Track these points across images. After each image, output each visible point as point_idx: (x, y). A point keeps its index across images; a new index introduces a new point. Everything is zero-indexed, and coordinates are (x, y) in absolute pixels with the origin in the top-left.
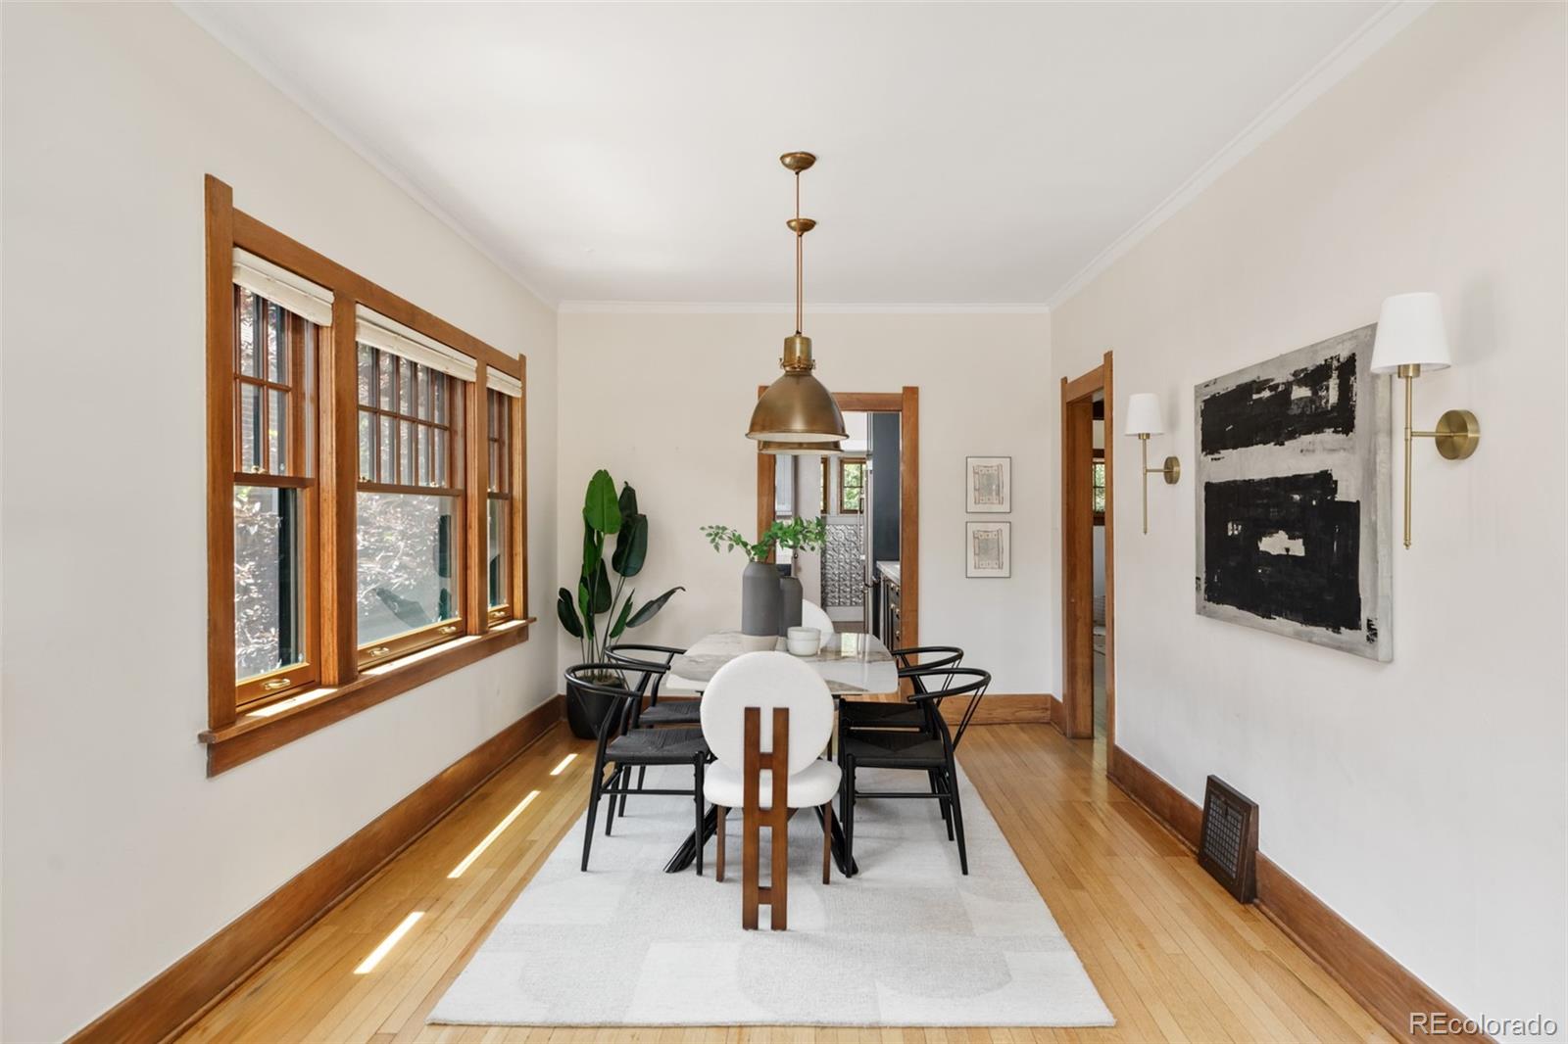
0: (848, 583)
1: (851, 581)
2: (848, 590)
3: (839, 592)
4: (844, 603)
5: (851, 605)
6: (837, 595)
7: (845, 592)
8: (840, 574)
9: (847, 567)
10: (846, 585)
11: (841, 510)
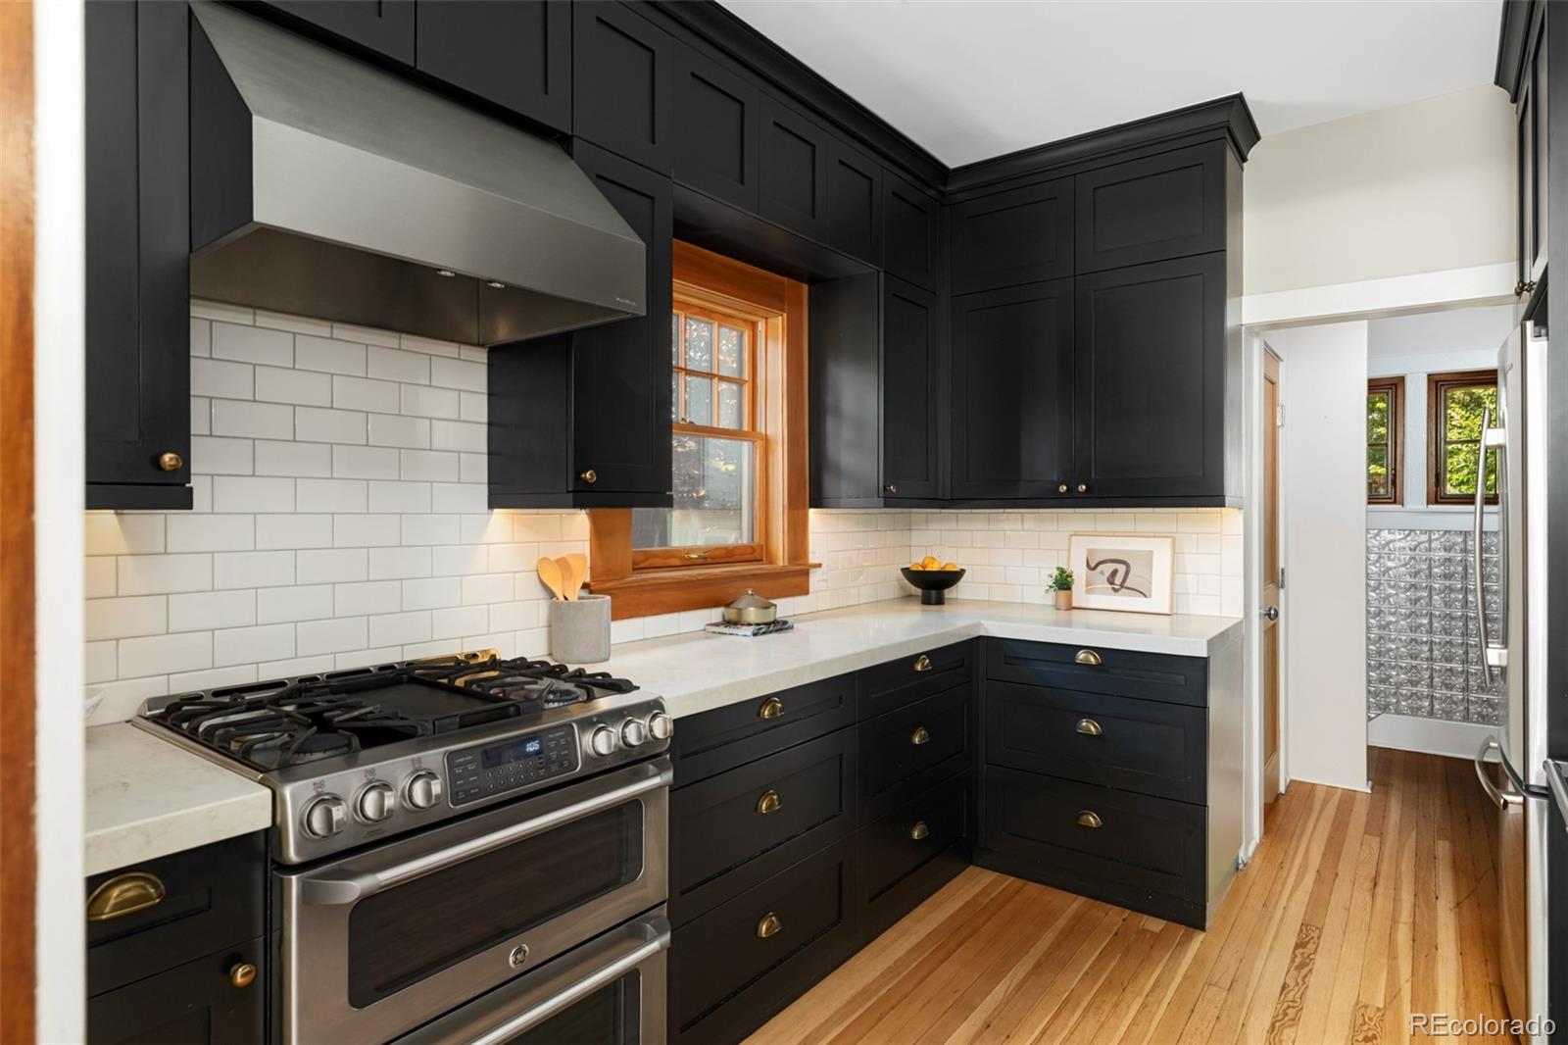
1: (1466, 662)
11: (1437, 496)
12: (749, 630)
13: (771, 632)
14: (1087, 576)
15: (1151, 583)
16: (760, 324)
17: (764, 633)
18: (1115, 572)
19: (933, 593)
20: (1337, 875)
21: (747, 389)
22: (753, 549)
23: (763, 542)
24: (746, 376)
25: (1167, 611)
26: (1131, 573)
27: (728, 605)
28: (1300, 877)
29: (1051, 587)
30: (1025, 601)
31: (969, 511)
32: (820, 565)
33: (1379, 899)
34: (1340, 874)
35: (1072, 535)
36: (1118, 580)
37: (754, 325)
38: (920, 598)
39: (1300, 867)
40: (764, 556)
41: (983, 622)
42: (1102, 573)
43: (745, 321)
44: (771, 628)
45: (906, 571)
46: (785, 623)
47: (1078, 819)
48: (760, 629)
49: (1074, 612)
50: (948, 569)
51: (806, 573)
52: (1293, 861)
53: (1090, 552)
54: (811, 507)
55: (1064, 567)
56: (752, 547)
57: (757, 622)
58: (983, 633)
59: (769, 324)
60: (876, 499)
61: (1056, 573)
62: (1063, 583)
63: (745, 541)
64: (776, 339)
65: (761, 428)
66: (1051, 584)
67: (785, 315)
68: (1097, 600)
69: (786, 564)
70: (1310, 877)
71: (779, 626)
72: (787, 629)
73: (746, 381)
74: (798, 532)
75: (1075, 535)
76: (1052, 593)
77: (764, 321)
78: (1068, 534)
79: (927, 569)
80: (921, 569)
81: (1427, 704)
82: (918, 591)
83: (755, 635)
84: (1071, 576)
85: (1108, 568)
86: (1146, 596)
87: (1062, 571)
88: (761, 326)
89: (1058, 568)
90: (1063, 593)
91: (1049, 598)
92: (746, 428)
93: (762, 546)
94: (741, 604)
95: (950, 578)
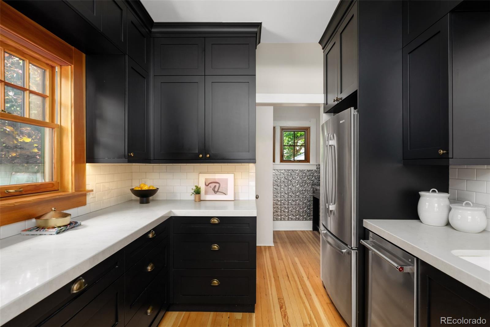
0: (286, 206)
1: (288, 205)
2: (287, 210)
3: (281, 212)
4: (284, 219)
5: (288, 220)
6: (279, 213)
7: (284, 212)
8: (281, 200)
9: (286, 196)
10: (285, 207)
11: (282, 161)
12: (54, 231)
13: (68, 230)
14: (205, 189)
15: (227, 190)
16: (57, 68)
17: (64, 231)
18: (215, 186)
19: (145, 199)
20: (278, 277)
21: (48, 101)
22: (53, 185)
23: (59, 181)
24: (48, 93)
25: (233, 199)
26: (221, 186)
27: (38, 218)
28: (270, 281)
29: (193, 193)
30: (181, 199)
31: (158, 164)
32: (92, 191)
33: (292, 283)
34: (279, 276)
35: (199, 173)
36: (216, 190)
37: (53, 68)
38: (139, 201)
39: (269, 277)
40: (60, 188)
41: (172, 210)
42: (210, 187)
43: (47, 64)
44: (68, 228)
45: (133, 190)
46: (76, 223)
47: (211, 283)
48: (61, 229)
49: (202, 202)
50: (151, 188)
51: (85, 195)
52: (266, 275)
53: (206, 179)
54: (87, 162)
55: (197, 185)
56: (52, 184)
57: (59, 225)
58: (172, 215)
59: (63, 69)
60: (124, 159)
61: (194, 188)
62: (197, 192)
63: (47, 180)
64: (67, 78)
65: (57, 121)
66: (193, 192)
67: (73, 66)
68: (209, 197)
69: (74, 191)
70: (273, 279)
71: (73, 225)
72: (77, 226)
73: (48, 97)
74: (80, 175)
75: (200, 173)
76: (193, 196)
77: (59, 67)
78: (198, 173)
79: (143, 189)
80: (140, 189)
81: (280, 217)
82: (138, 198)
83: (58, 233)
84: (200, 189)
85: (213, 185)
86: (226, 195)
87: (197, 187)
88: (57, 69)
89: (196, 186)
90: (197, 195)
91: (192, 198)
92: (47, 120)
93: (59, 183)
94: (47, 217)
95: (151, 192)
